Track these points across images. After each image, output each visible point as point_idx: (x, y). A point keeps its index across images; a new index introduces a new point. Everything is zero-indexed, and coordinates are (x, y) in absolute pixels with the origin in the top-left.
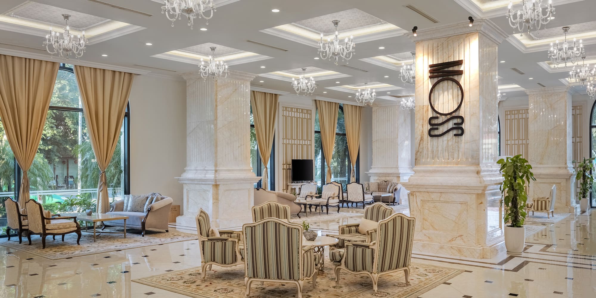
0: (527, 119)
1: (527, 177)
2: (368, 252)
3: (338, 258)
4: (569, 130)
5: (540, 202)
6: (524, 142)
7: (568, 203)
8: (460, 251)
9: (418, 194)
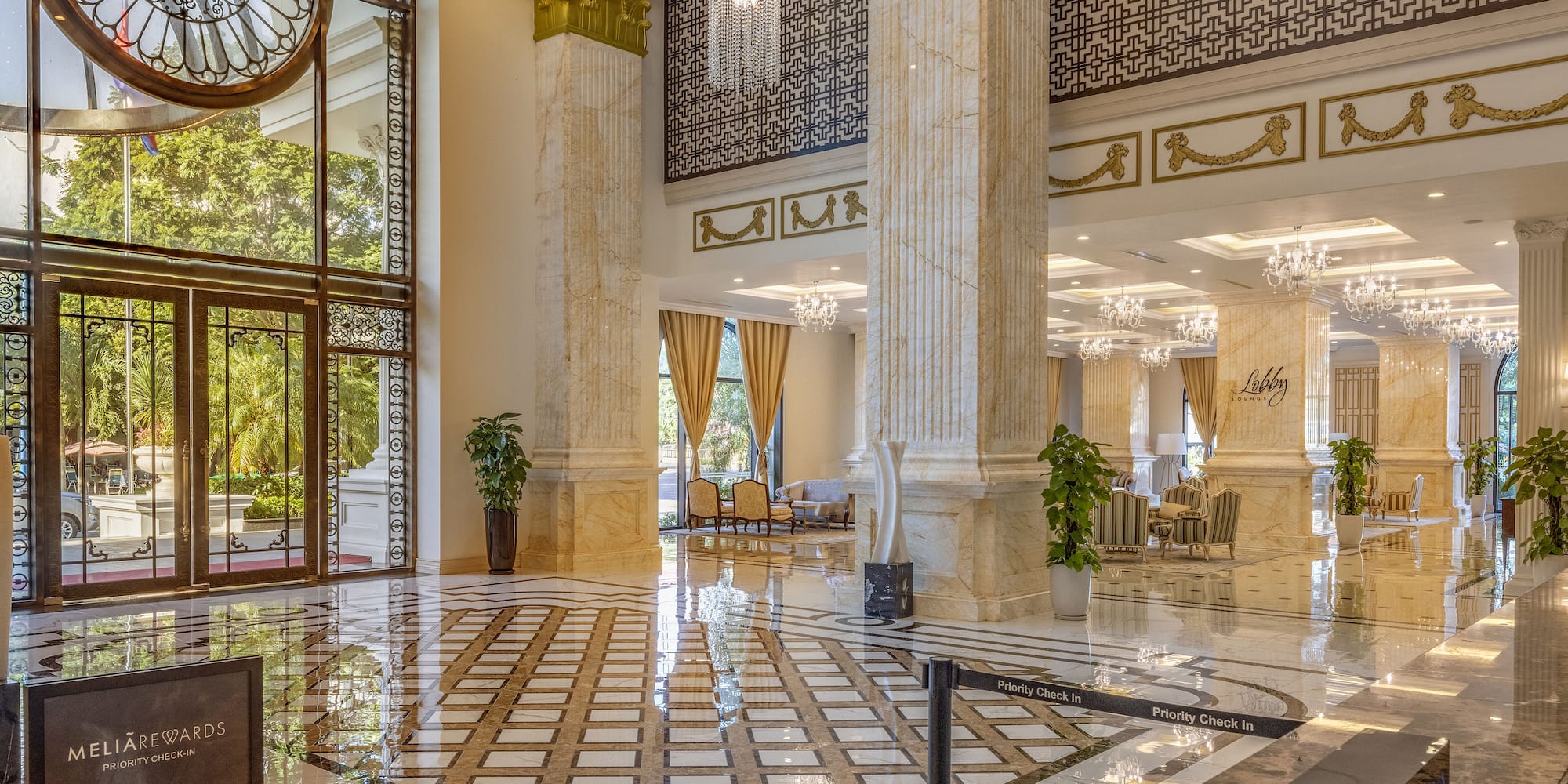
0: (1376, 382)
1: (1368, 461)
2: (1200, 524)
3: (1165, 533)
4: (1452, 398)
5: (1394, 498)
6: (1371, 412)
7: (1448, 501)
8: (1278, 541)
9: (1220, 478)
